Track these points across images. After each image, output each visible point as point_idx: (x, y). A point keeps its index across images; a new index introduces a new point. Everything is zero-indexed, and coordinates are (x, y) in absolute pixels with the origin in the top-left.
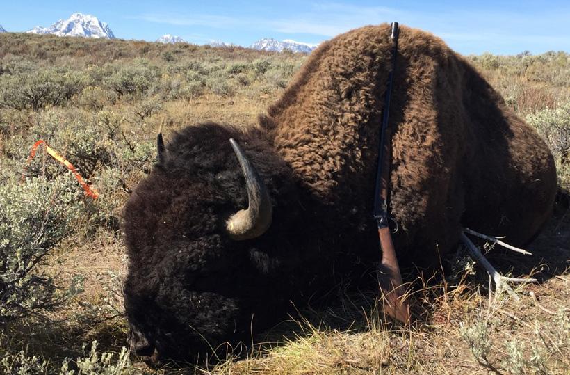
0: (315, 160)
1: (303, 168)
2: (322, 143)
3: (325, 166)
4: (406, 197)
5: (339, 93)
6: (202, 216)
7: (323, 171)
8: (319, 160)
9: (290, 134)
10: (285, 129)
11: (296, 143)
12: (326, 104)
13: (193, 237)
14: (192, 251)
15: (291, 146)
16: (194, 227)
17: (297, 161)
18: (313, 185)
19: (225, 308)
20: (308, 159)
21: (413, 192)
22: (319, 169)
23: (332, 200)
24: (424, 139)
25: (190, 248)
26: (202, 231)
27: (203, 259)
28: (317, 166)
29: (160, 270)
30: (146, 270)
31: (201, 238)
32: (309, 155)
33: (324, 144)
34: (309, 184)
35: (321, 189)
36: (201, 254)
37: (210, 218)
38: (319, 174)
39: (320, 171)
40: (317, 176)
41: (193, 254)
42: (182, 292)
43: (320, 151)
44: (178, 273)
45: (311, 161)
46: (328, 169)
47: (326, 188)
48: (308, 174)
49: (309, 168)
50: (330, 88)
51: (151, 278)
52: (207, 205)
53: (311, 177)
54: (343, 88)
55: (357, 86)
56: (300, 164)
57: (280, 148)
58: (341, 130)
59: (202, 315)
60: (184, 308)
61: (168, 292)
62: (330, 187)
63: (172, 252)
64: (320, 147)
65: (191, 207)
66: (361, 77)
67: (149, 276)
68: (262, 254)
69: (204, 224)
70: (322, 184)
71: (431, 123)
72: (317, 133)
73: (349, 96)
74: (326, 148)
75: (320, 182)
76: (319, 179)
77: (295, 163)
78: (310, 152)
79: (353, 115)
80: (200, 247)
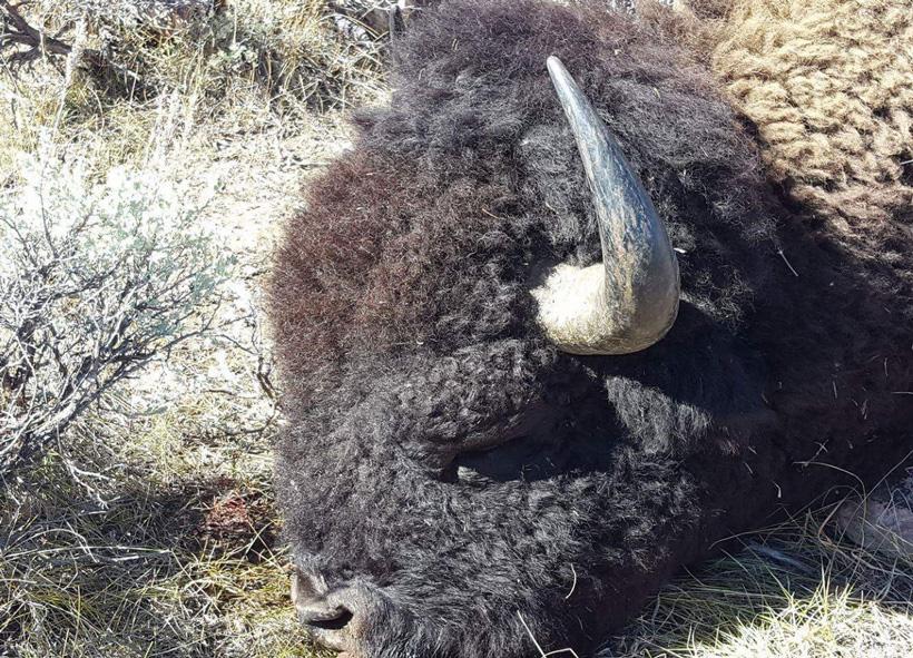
0: (845, 119)
1: (800, 145)
2: (874, 64)
3: (880, 141)
6: (469, 288)
7: (869, 156)
8: (859, 119)
9: (770, 37)
10: (753, 23)
11: (786, 67)
13: (443, 344)
14: (441, 384)
15: (765, 76)
16: (446, 319)
17: (783, 119)
18: (832, 199)
19: (541, 536)
20: (821, 116)
22: (857, 148)
23: (890, 245)
25: (435, 377)
26: (468, 330)
27: (472, 409)
28: (850, 138)
29: (359, 423)
30: (326, 420)
31: (465, 351)
32: (829, 103)
33: (882, 68)
34: (820, 193)
35: (858, 210)
36: (465, 395)
37: (493, 293)
38: (855, 164)
39: (860, 155)
40: (847, 168)
41: (444, 395)
42: (420, 487)
43: (869, 93)
44: (405, 438)
45: (831, 121)
46: (888, 152)
47: (875, 211)
48: (816, 162)
49: (820, 141)
51: (339, 441)
52: (483, 254)
53: (826, 174)
56: (793, 129)
57: (730, 78)
59: (476, 551)
60: (426, 529)
61: (384, 483)
62: (889, 207)
63: (387, 381)
64: (867, 77)
65: (439, 262)
67: (332, 435)
68: (649, 393)
69: (477, 312)
70: (864, 198)
72: (861, 36)
74: (889, 79)
75: (858, 190)
76: (853, 178)
77: (774, 126)
78: (830, 92)
80: (463, 375)
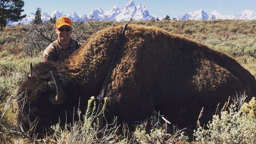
4: (113, 93)
5: (93, 52)
9: (73, 66)
10: (71, 64)
12: (86, 56)
21: (116, 91)
24: (127, 71)
50: (89, 50)
54: (95, 50)
55: (100, 49)
58: (91, 66)
66: (102, 46)
71: (132, 65)
73: (97, 53)
79: (96, 60)
